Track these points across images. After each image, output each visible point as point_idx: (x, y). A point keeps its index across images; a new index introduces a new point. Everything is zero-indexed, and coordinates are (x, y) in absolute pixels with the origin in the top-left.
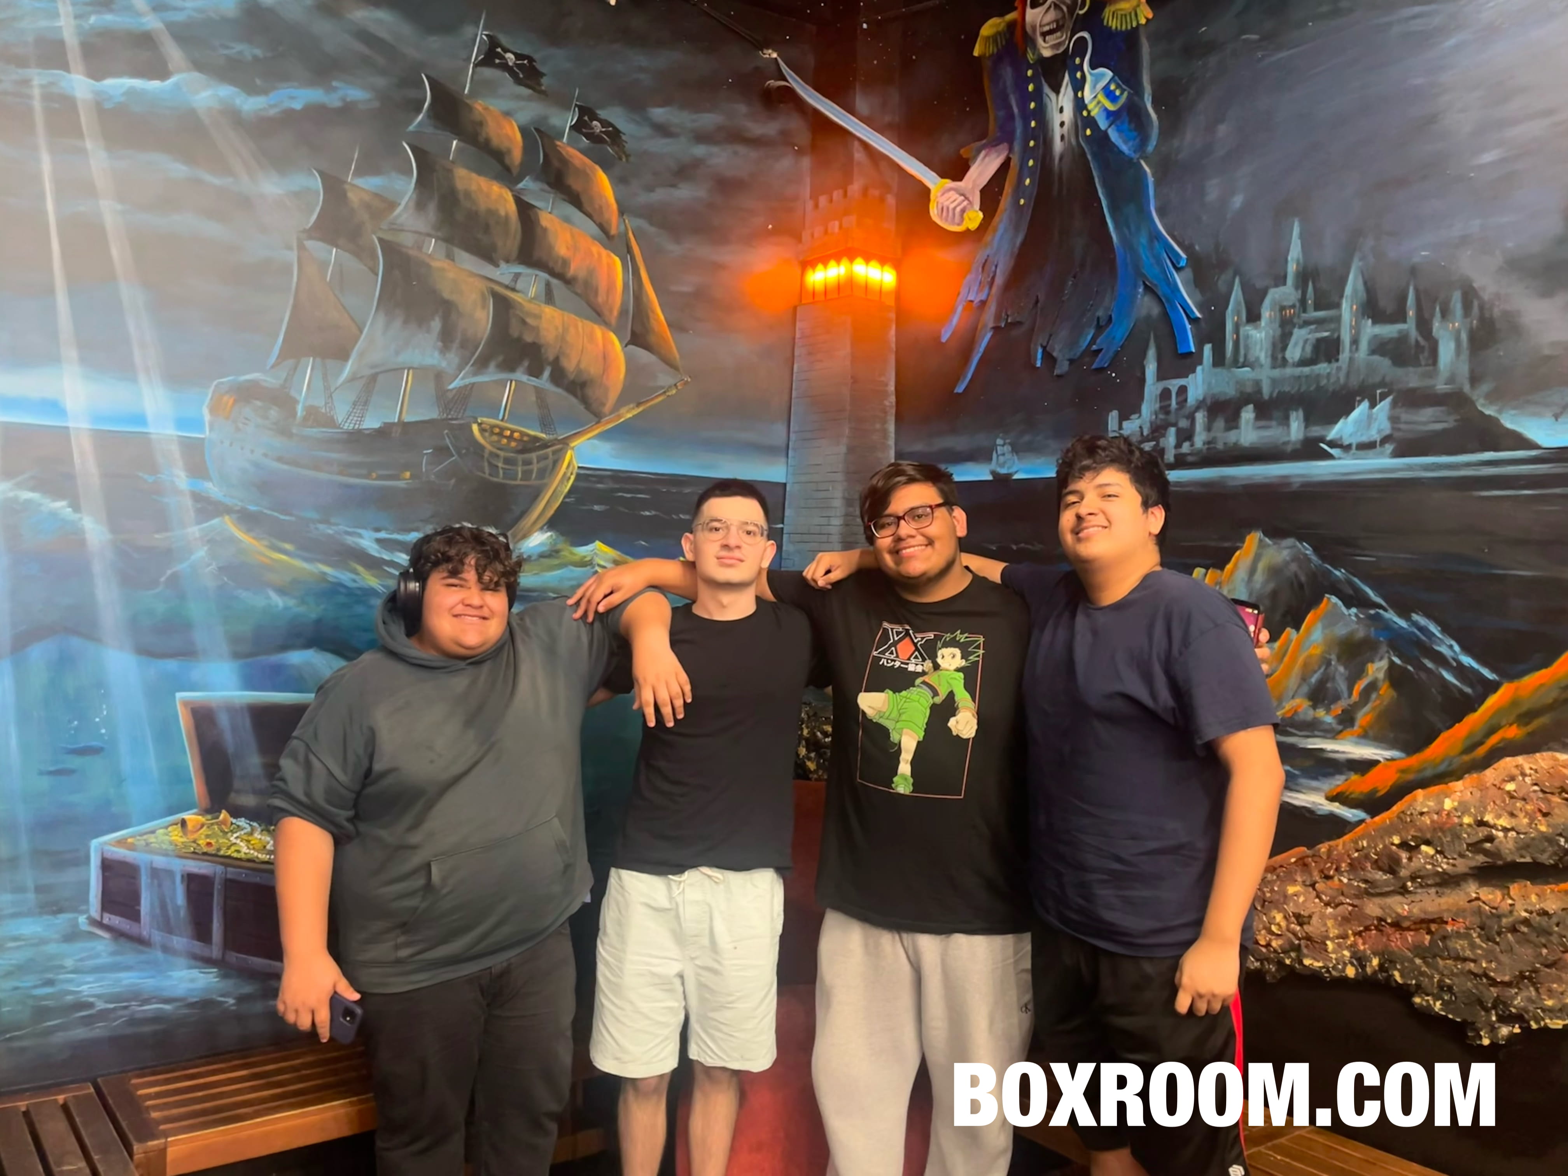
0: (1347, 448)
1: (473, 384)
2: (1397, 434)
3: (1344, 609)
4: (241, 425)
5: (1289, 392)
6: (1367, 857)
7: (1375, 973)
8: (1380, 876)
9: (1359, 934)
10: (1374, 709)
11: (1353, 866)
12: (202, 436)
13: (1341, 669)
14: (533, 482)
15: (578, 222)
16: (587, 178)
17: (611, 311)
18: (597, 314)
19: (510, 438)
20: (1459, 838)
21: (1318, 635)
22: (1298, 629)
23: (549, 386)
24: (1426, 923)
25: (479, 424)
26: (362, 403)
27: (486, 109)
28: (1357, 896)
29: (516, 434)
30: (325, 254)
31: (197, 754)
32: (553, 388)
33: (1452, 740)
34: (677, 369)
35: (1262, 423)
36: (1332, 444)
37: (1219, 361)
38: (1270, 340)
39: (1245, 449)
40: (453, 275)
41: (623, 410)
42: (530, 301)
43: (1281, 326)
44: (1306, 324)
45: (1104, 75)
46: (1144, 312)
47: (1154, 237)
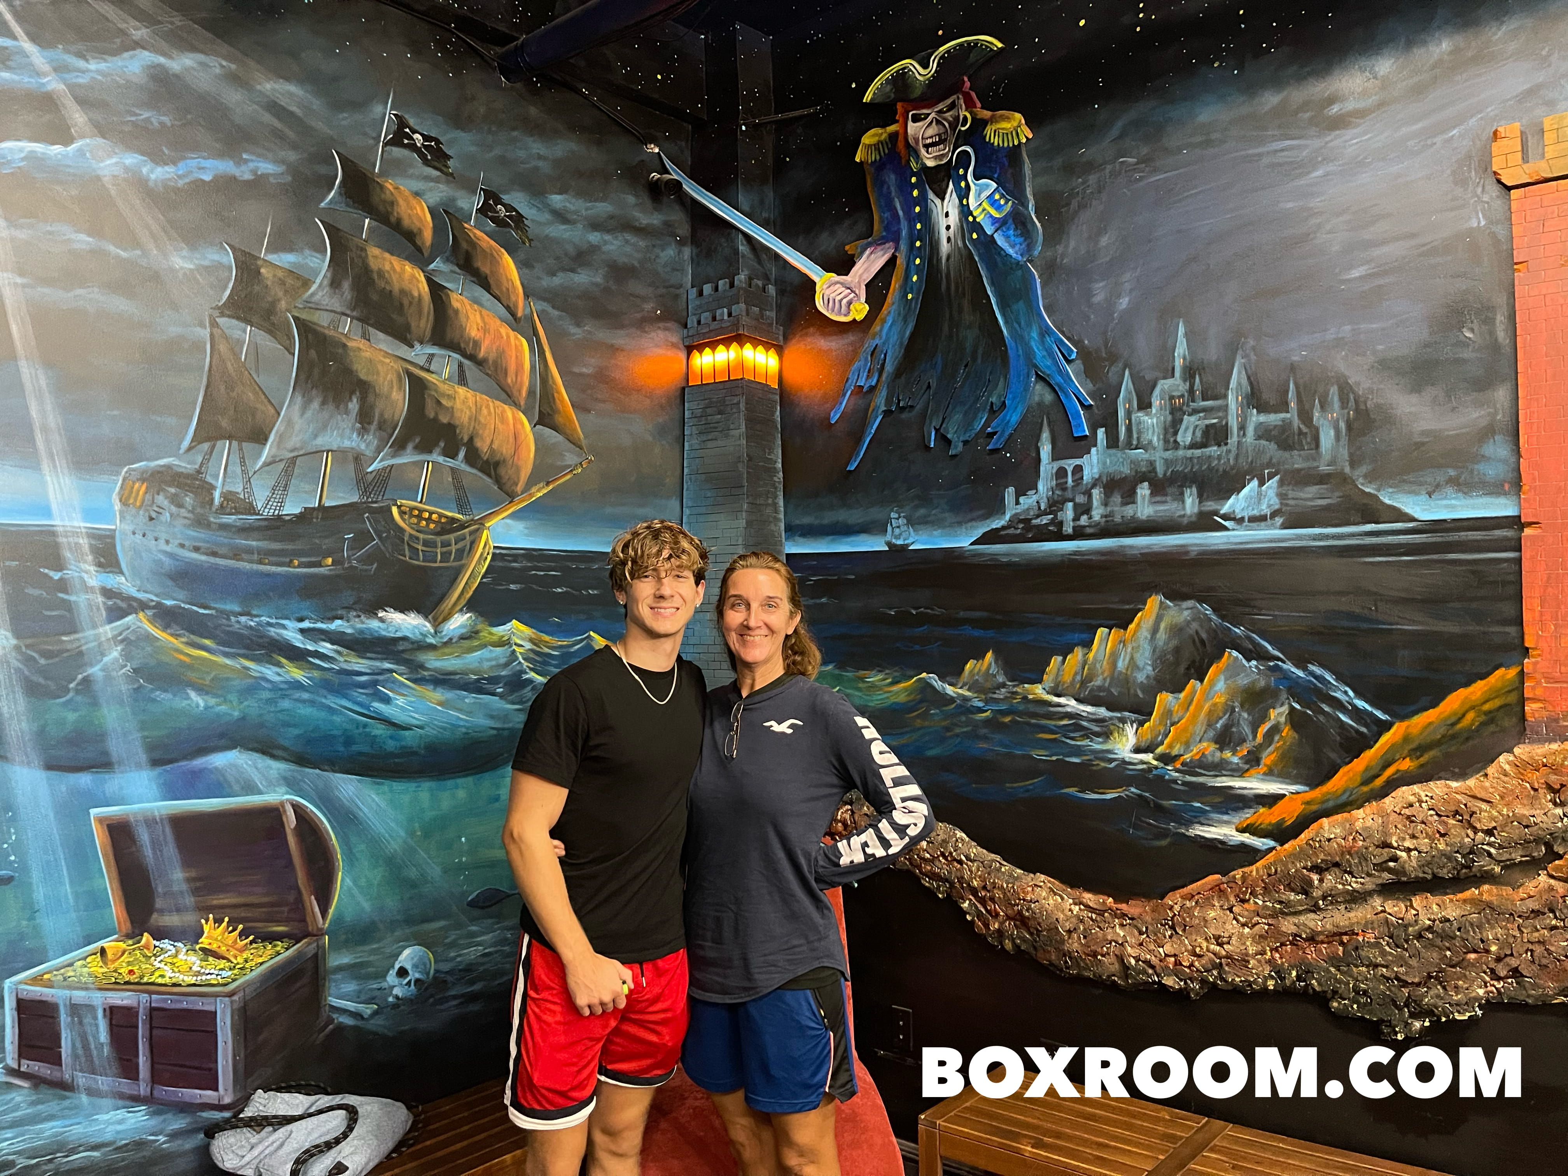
0: (1239, 521)
1: (391, 467)
2: (1285, 508)
3: (1244, 662)
4: (154, 515)
5: (1183, 471)
6: (1280, 880)
7: (1294, 982)
8: (1292, 896)
9: (1276, 949)
10: (1277, 749)
11: (1267, 889)
12: (113, 527)
13: (1245, 715)
14: (452, 563)
15: (487, 304)
16: (494, 261)
17: (520, 391)
18: (507, 395)
19: (429, 520)
20: (1366, 860)
21: (1221, 685)
22: (1202, 681)
23: (464, 467)
24: (1336, 935)
25: (399, 507)
26: (282, 487)
27: (397, 188)
28: (1272, 916)
29: (434, 516)
30: (239, 332)
31: (115, 874)
32: (468, 469)
33: (1351, 774)
34: (581, 448)
35: (1158, 499)
36: (1225, 517)
37: (1113, 442)
38: (1161, 426)
39: (1143, 521)
40: (368, 354)
41: (534, 490)
42: (444, 382)
43: (1172, 413)
44: (1195, 412)
45: (988, 186)
46: (1037, 399)
47: (1045, 332)
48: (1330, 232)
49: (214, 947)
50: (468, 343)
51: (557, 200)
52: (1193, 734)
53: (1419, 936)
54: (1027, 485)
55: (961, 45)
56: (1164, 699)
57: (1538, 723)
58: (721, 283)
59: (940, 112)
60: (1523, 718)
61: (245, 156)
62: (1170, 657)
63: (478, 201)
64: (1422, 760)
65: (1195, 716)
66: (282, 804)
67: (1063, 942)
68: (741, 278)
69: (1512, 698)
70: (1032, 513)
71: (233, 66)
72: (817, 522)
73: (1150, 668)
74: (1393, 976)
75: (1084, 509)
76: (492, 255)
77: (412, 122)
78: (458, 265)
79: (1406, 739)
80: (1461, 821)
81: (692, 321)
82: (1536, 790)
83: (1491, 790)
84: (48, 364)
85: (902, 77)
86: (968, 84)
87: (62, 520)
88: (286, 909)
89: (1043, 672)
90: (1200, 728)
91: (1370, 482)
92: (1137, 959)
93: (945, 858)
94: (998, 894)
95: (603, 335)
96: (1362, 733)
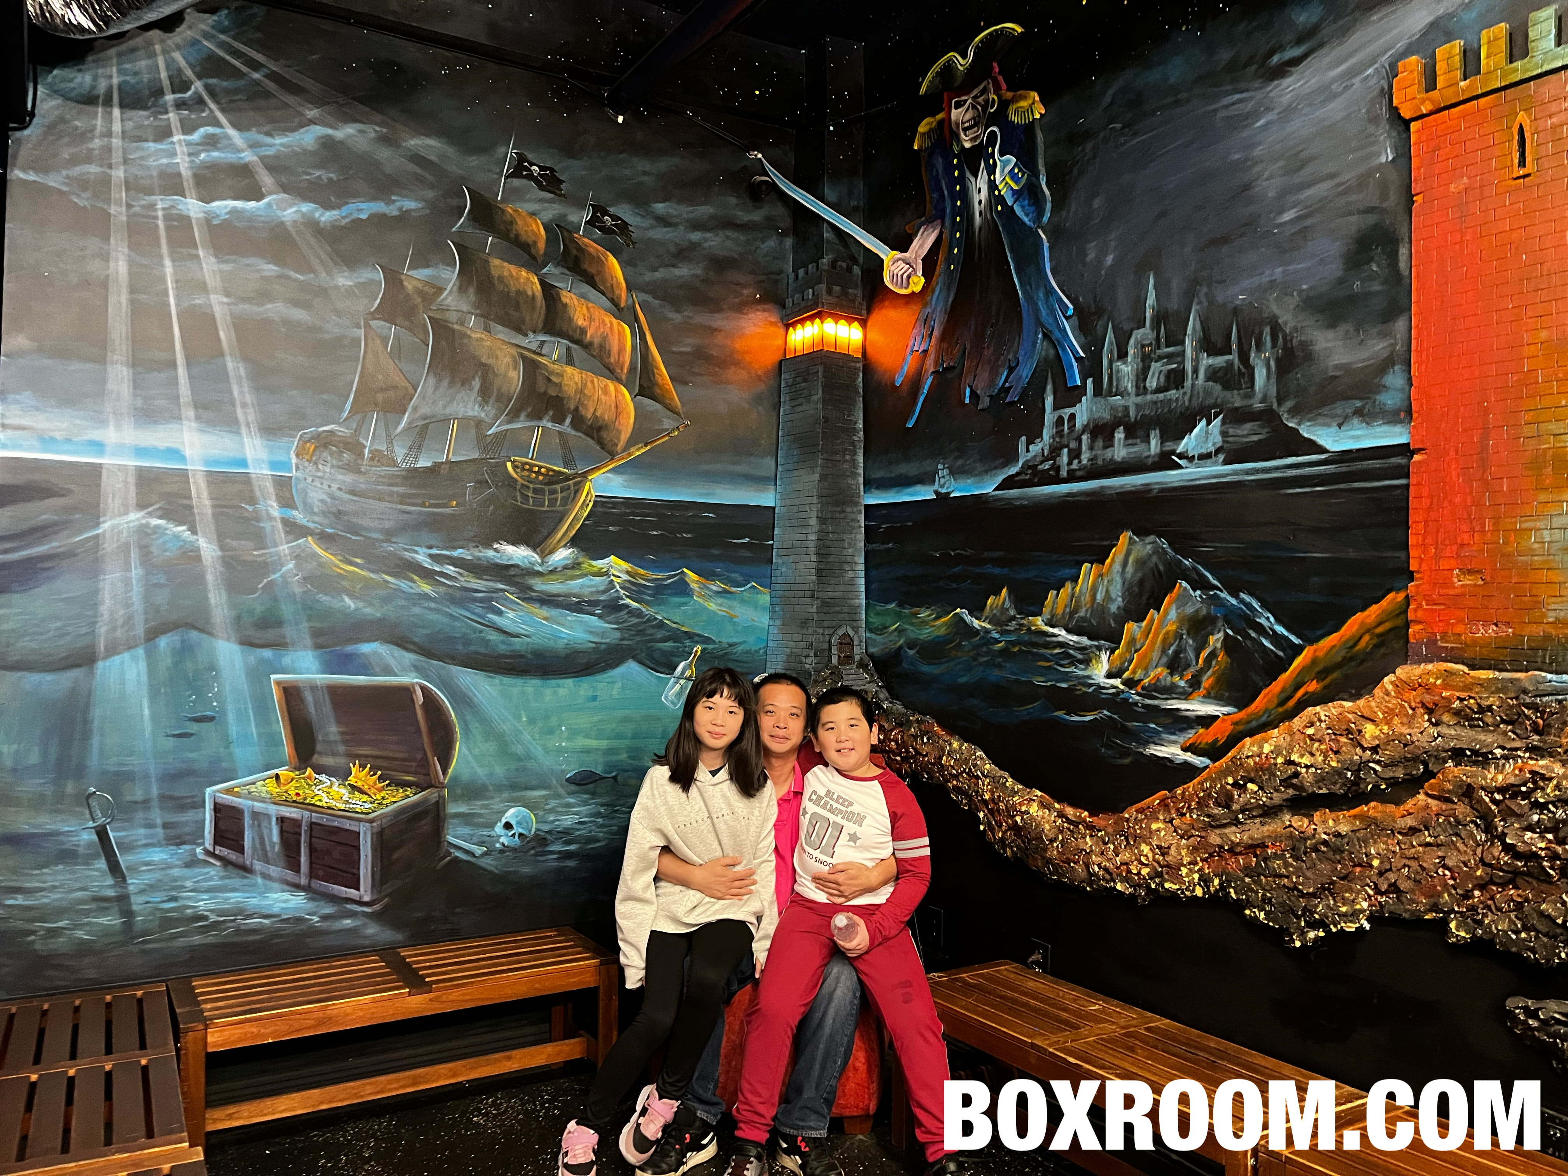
0: (1191, 459)
1: (507, 430)
2: (1226, 446)
3: (1191, 592)
4: (320, 466)
5: (1149, 415)
6: (1210, 796)
7: (1217, 891)
8: (1219, 811)
9: (1205, 860)
10: (1214, 673)
11: (1202, 804)
12: (290, 475)
13: (1191, 642)
14: (558, 508)
15: (592, 298)
16: (600, 262)
17: (622, 369)
18: (610, 372)
19: (538, 473)
20: (1275, 775)
21: (1173, 614)
22: (1159, 611)
23: (570, 431)
24: (1253, 848)
25: (512, 462)
26: (417, 448)
27: (516, 211)
28: (1203, 829)
29: (543, 470)
30: (386, 331)
31: (287, 723)
32: (573, 432)
33: (1270, 695)
34: (678, 414)
35: (1130, 441)
36: (1181, 456)
37: (1098, 392)
38: (1134, 373)
39: (1118, 463)
40: (488, 343)
41: (632, 449)
42: (554, 363)
43: (1143, 360)
44: (1160, 358)
45: (1009, 161)
46: (1044, 353)
47: (1050, 291)
48: (1267, 179)
49: (359, 784)
50: (575, 331)
51: (660, 207)
52: (1151, 660)
53: (1316, 850)
54: (1034, 435)
55: (990, 34)
56: (1130, 628)
57: (1419, 644)
58: (810, 266)
59: (975, 98)
60: (1407, 641)
61: (393, 198)
62: (1136, 589)
63: (587, 216)
64: (1327, 681)
65: (1153, 643)
66: (413, 685)
67: (1045, 850)
68: (825, 261)
69: (1399, 622)
70: (1039, 459)
71: (385, 130)
72: (888, 475)
73: (1120, 599)
74: (1292, 885)
75: (1075, 454)
76: (599, 257)
77: (530, 156)
78: (568, 268)
79: (1314, 661)
80: (1351, 739)
81: (789, 302)
82: (1413, 709)
83: (1376, 709)
84: (245, 359)
85: (949, 68)
86: (997, 69)
87: (255, 468)
88: (414, 764)
89: (1042, 605)
90: (1156, 655)
91: (1293, 417)
92: (1099, 866)
93: (967, 774)
94: (1002, 806)
95: (702, 318)
96: (1280, 657)
